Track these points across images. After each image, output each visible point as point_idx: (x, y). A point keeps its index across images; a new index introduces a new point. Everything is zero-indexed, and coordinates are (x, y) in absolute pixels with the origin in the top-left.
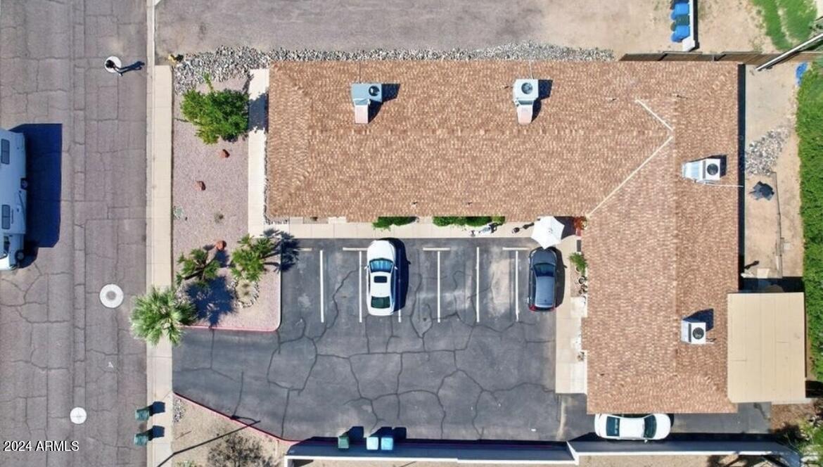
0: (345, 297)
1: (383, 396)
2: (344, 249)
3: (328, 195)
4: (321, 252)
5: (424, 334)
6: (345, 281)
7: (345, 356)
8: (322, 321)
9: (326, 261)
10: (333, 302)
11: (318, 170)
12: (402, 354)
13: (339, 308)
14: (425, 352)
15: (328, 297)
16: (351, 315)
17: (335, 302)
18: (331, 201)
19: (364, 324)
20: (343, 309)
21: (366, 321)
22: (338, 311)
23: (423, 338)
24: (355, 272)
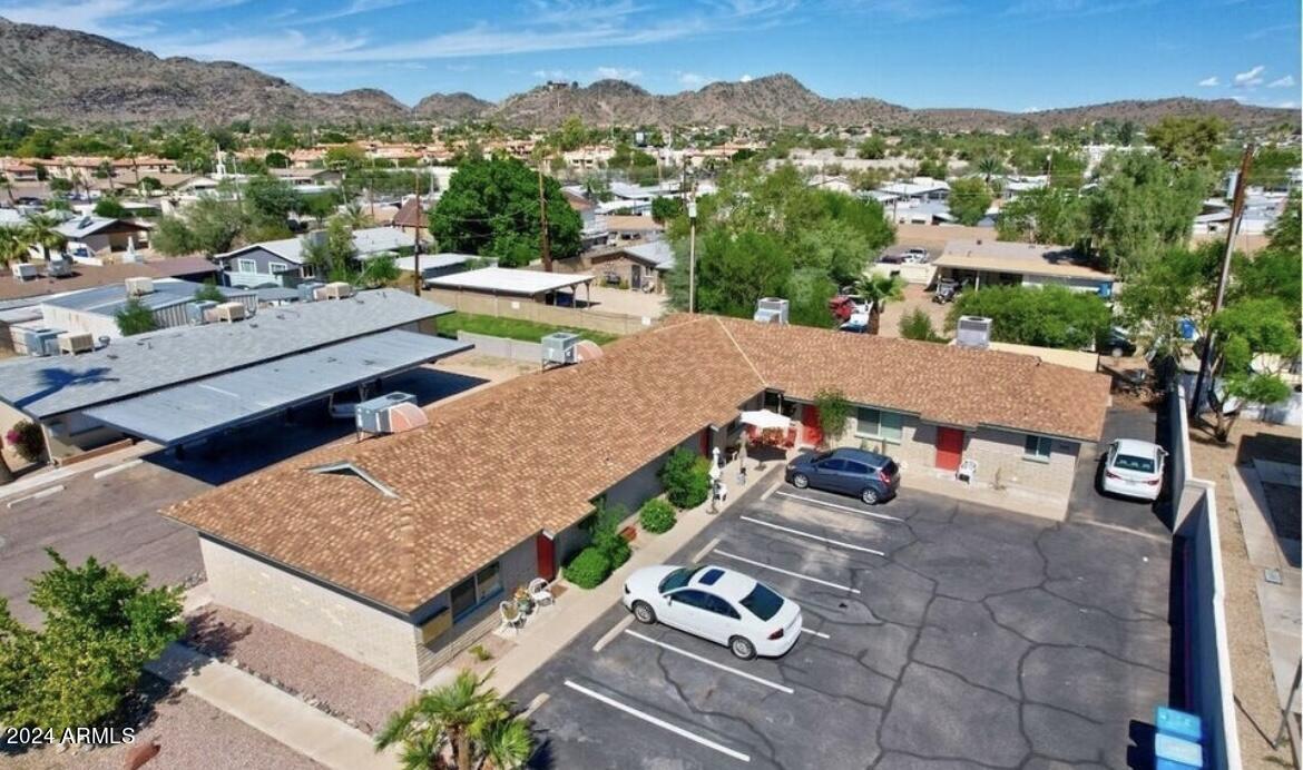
0: (710, 693)
1: (1021, 725)
2: (598, 647)
3: (479, 516)
4: (568, 683)
5: (874, 615)
6: (671, 677)
7: (876, 755)
8: (746, 758)
9: (597, 685)
10: (707, 717)
11: (422, 495)
12: (910, 659)
13: (734, 715)
14: (920, 628)
15: (690, 721)
16: (763, 700)
17: (712, 714)
18: (494, 522)
19: (801, 689)
20: (740, 707)
21: (794, 682)
22: (741, 719)
23: (886, 621)
24: (661, 655)
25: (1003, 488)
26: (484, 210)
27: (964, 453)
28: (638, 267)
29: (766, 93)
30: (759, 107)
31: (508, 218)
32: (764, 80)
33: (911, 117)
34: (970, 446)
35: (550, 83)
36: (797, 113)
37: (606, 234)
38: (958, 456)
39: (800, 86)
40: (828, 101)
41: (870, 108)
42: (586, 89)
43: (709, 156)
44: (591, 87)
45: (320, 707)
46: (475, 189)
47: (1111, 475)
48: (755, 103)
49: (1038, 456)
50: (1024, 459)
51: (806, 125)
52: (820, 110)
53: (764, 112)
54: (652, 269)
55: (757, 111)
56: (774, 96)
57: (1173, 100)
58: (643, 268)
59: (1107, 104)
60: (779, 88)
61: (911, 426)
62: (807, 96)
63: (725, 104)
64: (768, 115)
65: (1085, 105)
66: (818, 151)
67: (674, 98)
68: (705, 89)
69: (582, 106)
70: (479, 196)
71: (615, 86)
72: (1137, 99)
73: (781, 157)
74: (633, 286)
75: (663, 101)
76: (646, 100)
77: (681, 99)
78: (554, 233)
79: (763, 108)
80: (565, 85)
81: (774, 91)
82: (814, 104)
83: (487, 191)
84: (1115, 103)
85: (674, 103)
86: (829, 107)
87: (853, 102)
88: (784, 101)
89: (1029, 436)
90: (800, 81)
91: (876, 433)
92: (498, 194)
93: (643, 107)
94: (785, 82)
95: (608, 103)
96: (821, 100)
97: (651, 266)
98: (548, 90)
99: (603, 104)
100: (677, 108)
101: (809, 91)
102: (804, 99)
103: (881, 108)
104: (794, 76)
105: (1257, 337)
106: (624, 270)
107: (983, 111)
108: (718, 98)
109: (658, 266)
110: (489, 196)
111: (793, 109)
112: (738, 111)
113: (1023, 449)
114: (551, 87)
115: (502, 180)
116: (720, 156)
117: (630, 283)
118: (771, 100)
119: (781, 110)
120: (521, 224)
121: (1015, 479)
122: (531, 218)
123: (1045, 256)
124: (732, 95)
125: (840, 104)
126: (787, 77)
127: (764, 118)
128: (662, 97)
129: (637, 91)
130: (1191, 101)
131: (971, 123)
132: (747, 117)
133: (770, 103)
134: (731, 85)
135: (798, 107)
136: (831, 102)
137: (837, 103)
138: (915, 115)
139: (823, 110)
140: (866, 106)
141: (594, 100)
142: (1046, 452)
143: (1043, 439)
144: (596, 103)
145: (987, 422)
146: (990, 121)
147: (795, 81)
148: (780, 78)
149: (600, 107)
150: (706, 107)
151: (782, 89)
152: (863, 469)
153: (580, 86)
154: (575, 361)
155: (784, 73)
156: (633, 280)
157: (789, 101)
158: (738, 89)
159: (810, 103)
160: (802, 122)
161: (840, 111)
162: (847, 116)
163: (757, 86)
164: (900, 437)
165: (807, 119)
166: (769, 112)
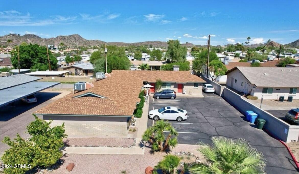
0: (180, 127)
1: (228, 120)
5: (192, 113)
7: (214, 128)
8: (197, 133)
12: (204, 116)
13: (188, 129)
14: (201, 113)
15: (182, 131)
16: (190, 126)
17: (184, 129)
19: (194, 123)
20: (188, 127)
22: (190, 129)
23: (195, 113)
25: (191, 94)
26: (30, 58)
27: (183, 89)
28: (77, 70)
29: (73, 38)
30: (71, 41)
31: (37, 59)
32: (72, 35)
33: (107, 44)
34: (184, 87)
35: (11, 34)
36: (81, 43)
37: (60, 65)
38: (182, 90)
39: (81, 37)
40: (88, 40)
41: (98, 42)
42: (22, 36)
43: (65, 52)
44: (24, 36)
45: (108, 147)
46: (27, 52)
47: (207, 89)
48: (70, 41)
49: (196, 87)
50: (194, 88)
51: (83, 46)
52: (86, 42)
53: (73, 43)
54: (80, 70)
55: (71, 43)
56: (75, 39)
57: (156, 41)
58: (78, 70)
59: (145, 42)
60: (76, 37)
61: (173, 85)
62: (83, 39)
63: (63, 41)
64: (74, 44)
65: (141, 42)
66: (94, 49)
67: (49, 39)
68: (57, 37)
69: (22, 40)
70: (28, 54)
71: (31, 36)
72: (150, 41)
73: (86, 51)
74: (76, 74)
75: (46, 40)
76: (41, 40)
77: (51, 40)
78: (52, 63)
79: (72, 42)
80: (15, 35)
81: (75, 38)
82: (85, 41)
83: (31, 52)
84: (147, 42)
85: (49, 41)
86: (88, 42)
87: (94, 41)
88: (77, 40)
89: (194, 83)
90: (81, 36)
91: (166, 88)
92: (34, 53)
93: (40, 41)
94: (77, 36)
95: (30, 40)
96: (86, 40)
97: (80, 69)
98: (10, 36)
99: (29, 40)
100: (50, 41)
101: (83, 38)
102: (82, 40)
103: (100, 42)
104: (79, 35)
105: (218, 65)
106: (73, 71)
107: (122, 43)
108: (61, 39)
109: (83, 69)
110: (32, 54)
111: (80, 42)
112: (67, 42)
113: (193, 86)
114: (11, 35)
115: (35, 50)
116: (68, 52)
117: (75, 74)
118: (74, 40)
119: (77, 42)
120: (41, 61)
121: (193, 92)
122: (45, 60)
123: (162, 63)
124: (64, 39)
125: (91, 41)
126: (77, 35)
127: (73, 44)
128: (46, 39)
129: (38, 37)
130: (159, 41)
131: (120, 45)
132: (69, 44)
133: (74, 41)
134: (64, 36)
135: (81, 42)
136: (89, 40)
137: (90, 41)
138: (108, 44)
139: (87, 42)
140: (97, 42)
141: (26, 39)
142: (197, 86)
143: (197, 83)
144: (26, 40)
145: (188, 82)
146: (124, 45)
147: (80, 36)
148: (76, 35)
149: (28, 41)
150: (58, 41)
151: (77, 38)
152: (170, 93)
153: (20, 35)
154: (105, 78)
155: (77, 34)
156: (76, 73)
157: (79, 40)
158: (66, 37)
159: (84, 41)
160: (83, 45)
161: (91, 43)
162: (93, 44)
163: (71, 37)
164: (171, 88)
165: (83, 44)
166: (74, 43)
